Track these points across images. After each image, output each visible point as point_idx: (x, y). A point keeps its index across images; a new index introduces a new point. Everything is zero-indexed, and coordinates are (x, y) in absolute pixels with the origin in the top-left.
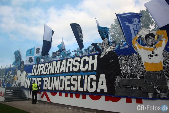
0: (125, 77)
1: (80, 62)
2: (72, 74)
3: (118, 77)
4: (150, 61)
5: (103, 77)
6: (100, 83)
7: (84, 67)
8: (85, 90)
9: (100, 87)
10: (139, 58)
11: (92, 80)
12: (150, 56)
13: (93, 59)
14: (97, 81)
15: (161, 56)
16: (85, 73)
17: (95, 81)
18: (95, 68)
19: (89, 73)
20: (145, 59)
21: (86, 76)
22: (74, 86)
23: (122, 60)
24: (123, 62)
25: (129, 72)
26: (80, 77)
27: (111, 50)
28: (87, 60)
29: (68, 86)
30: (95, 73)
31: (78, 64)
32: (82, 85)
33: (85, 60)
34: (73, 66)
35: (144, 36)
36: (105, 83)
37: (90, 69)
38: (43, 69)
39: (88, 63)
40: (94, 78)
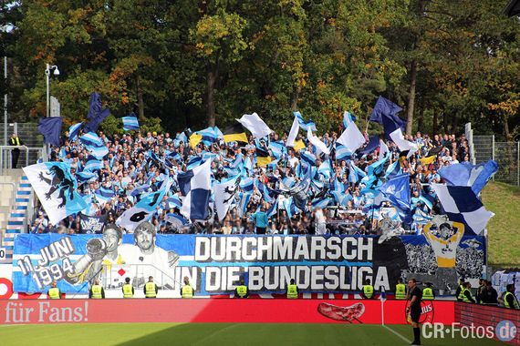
0: (413, 271)
1: (341, 245)
2: (326, 263)
3: (404, 271)
4: (443, 256)
5: (382, 271)
6: (378, 278)
7: (349, 253)
8: (354, 288)
9: (378, 283)
10: (432, 251)
11: (365, 273)
12: (443, 250)
13: (365, 242)
14: (374, 275)
15: (454, 252)
16: (353, 264)
17: (370, 275)
18: (370, 257)
19: (359, 264)
20: (438, 253)
21: (355, 268)
22: (332, 282)
23: (410, 250)
24: (412, 253)
25: (418, 265)
26: (343, 269)
27: (394, 235)
28: (354, 244)
29: (318, 282)
30: (371, 264)
31: (336, 247)
32: (348, 281)
33: (349, 244)
34: (327, 250)
35: (438, 226)
36: (386, 278)
37: (360, 258)
38: (241, 249)
39: (356, 247)
40: (370, 271)
